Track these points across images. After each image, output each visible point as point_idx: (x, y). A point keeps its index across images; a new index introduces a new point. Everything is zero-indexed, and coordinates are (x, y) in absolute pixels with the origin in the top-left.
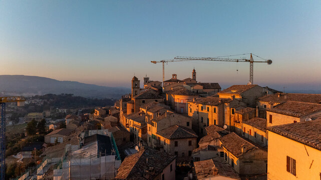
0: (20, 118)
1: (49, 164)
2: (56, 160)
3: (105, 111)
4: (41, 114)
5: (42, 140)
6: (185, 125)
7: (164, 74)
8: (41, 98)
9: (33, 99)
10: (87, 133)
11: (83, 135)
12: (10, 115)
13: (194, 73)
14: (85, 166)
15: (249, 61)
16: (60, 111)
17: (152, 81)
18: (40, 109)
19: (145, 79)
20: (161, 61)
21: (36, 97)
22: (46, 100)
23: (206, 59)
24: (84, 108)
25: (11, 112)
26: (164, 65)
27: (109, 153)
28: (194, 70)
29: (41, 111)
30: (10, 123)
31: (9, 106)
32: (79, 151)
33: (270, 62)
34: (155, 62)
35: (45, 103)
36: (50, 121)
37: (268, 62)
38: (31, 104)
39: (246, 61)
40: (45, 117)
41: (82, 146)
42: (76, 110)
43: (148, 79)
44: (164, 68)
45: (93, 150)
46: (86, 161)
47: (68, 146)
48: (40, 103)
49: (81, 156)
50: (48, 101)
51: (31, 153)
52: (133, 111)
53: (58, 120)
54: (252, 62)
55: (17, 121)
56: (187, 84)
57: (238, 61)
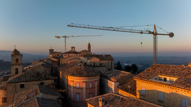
7: (65, 46)
13: (89, 46)
15: (153, 33)
17: (56, 52)
19: (50, 50)
20: (64, 37)
23: (107, 29)
26: (65, 40)
28: (89, 44)
33: (171, 35)
34: (58, 37)
37: (169, 35)
39: (150, 33)
43: (53, 50)
44: (65, 42)
54: (155, 34)
56: (84, 56)
57: (142, 33)
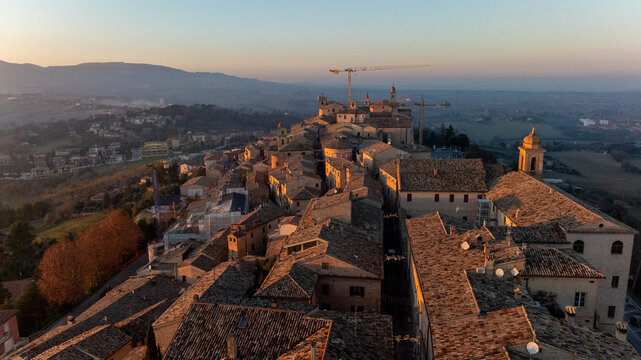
0: (133, 150)
1: (194, 217)
2: (199, 214)
3: (258, 152)
4: (165, 145)
5: (177, 192)
6: (314, 186)
8: (161, 112)
9: (147, 116)
10: (225, 191)
11: (221, 193)
12: (117, 145)
13: (393, 92)
14: (220, 218)
16: (195, 138)
17: (333, 103)
18: (161, 135)
21: (153, 111)
22: (169, 117)
24: (233, 134)
25: (117, 140)
27: (236, 210)
29: (163, 139)
30: (120, 159)
31: (112, 128)
32: (217, 208)
35: (168, 123)
36: (181, 157)
38: (146, 124)
40: (171, 148)
41: (220, 203)
42: (220, 137)
45: (227, 207)
46: (221, 215)
47: (208, 203)
48: (160, 121)
49: (217, 212)
50: (173, 118)
51: (168, 207)
52: (277, 164)
53: (193, 155)
55: (129, 156)
